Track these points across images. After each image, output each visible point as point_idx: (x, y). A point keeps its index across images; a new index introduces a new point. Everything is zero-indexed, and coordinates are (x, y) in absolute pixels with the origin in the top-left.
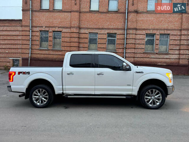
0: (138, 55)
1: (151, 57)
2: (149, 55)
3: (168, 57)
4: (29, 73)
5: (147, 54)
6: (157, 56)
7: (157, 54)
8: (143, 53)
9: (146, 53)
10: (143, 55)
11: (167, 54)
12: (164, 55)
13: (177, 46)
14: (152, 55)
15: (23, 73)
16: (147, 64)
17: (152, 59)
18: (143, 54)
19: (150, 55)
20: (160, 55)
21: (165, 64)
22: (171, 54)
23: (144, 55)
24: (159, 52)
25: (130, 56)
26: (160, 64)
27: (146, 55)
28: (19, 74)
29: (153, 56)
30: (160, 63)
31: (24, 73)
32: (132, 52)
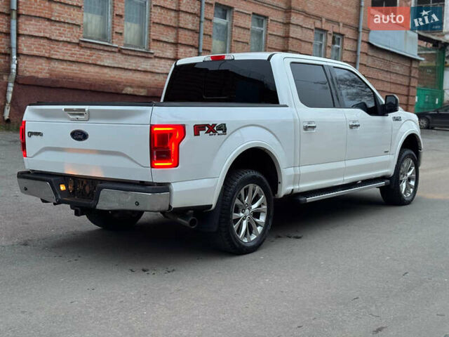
0: (61, 52)
1: (102, 64)
2: (97, 53)
3: (148, 68)
4: (223, 128)
5: (91, 49)
6: (119, 60)
7: (120, 51)
8: (78, 44)
9: (89, 45)
10: (77, 53)
11: (147, 55)
12: (137, 59)
13: (169, 30)
14: (106, 54)
15: (207, 129)
16: (93, 89)
17: (106, 70)
18: (77, 48)
19: (101, 53)
20: (129, 57)
21: (143, 92)
22: (155, 57)
23: (82, 51)
24: (125, 45)
25: (35, 52)
26: (129, 90)
27: (89, 52)
28: (199, 135)
29: (108, 60)
30: (131, 86)
31: (211, 129)
32: (42, 35)
